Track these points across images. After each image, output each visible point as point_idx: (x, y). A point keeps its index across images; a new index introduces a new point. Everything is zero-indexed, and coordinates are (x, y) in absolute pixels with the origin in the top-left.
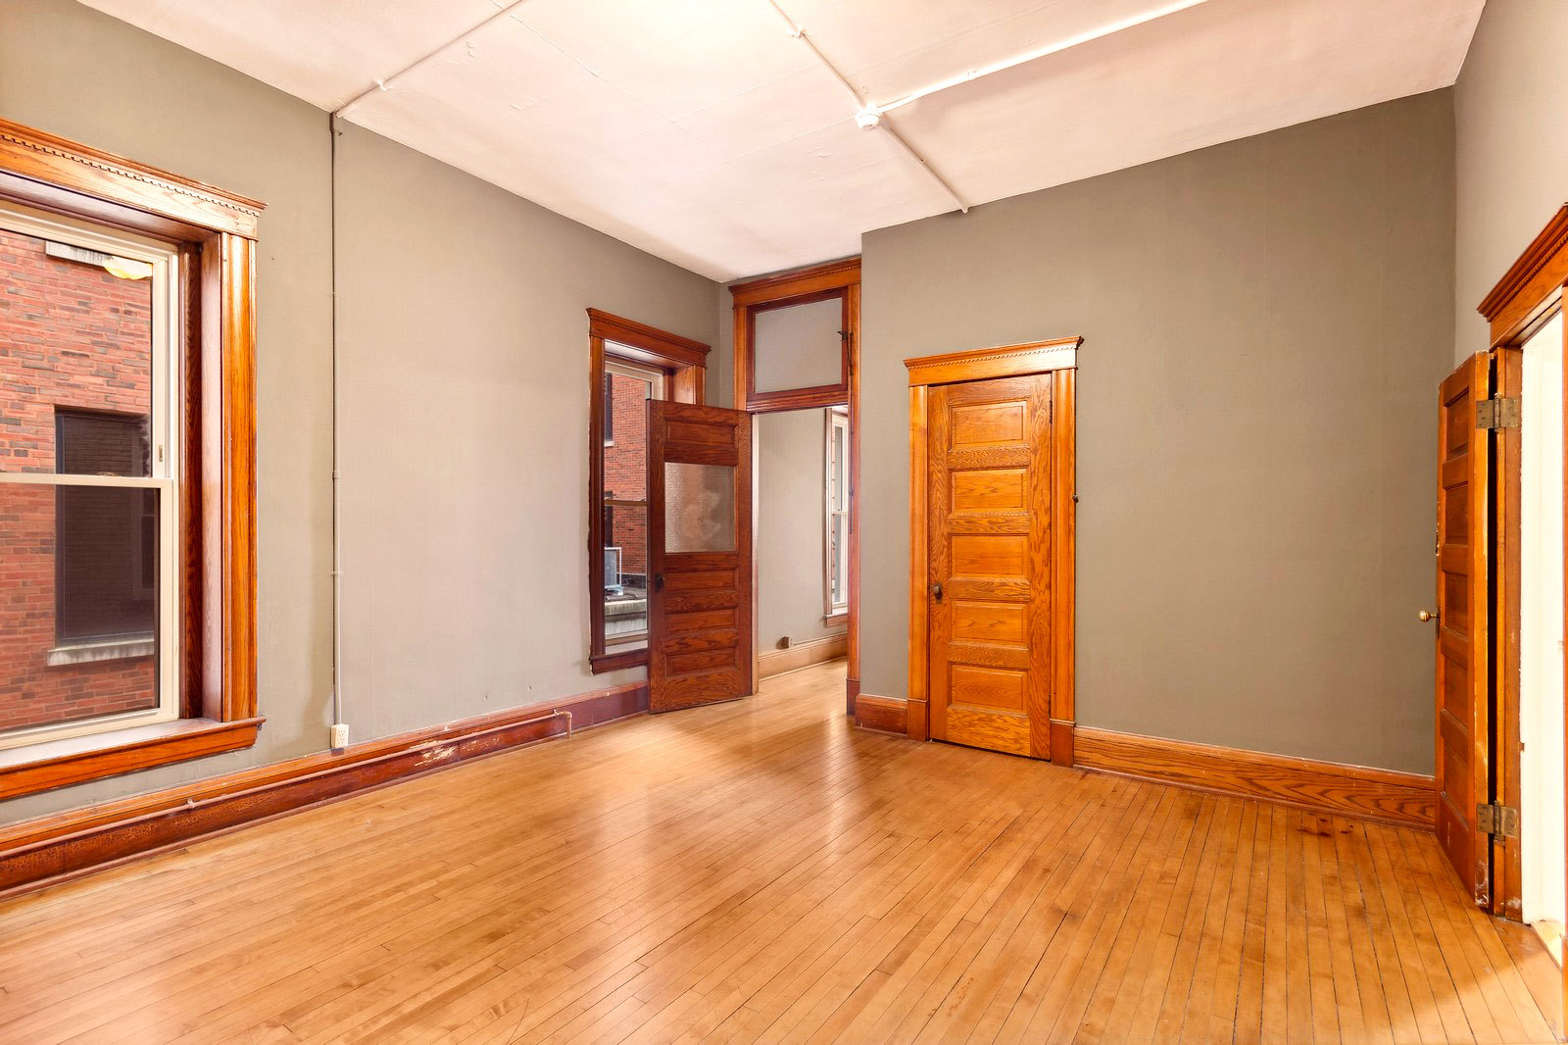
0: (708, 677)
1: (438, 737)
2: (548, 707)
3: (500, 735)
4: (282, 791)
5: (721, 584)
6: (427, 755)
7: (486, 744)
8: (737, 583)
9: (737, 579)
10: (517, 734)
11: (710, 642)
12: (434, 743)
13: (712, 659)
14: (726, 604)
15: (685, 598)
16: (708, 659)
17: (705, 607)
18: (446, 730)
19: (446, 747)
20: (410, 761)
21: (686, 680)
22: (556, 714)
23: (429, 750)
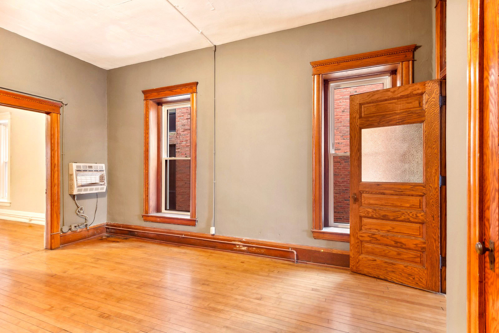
0: (395, 265)
1: (241, 242)
2: (287, 246)
3: (265, 250)
4: (200, 241)
5: (408, 205)
6: (238, 246)
7: (258, 250)
8: (424, 207)
9: (424, 204)
10: (272, 252)
11: (396, 242)
12: (240, 243)
13: (399, 254)
14: (411, 219)
15: (375, 210)
16: (395, 253)
17: (392, 218)
18: (244, 240)
19: (244, 246)
20: (233, 246)
21: (375, 260)
22: (290, 250)
23: (238, 245)
